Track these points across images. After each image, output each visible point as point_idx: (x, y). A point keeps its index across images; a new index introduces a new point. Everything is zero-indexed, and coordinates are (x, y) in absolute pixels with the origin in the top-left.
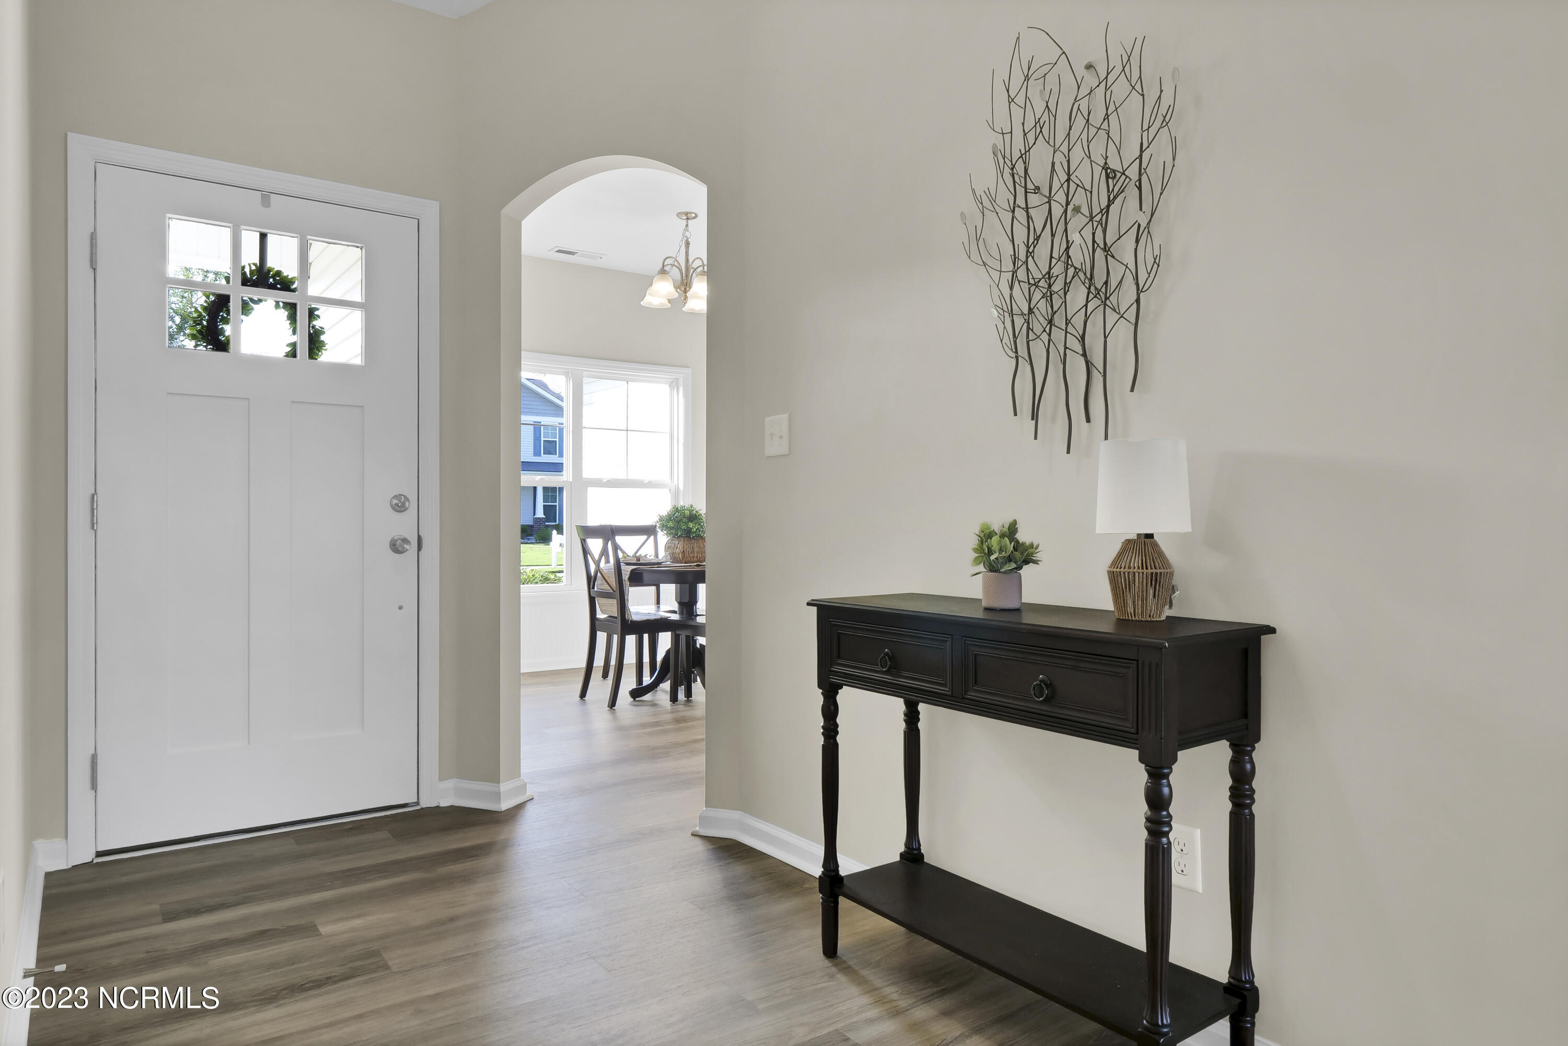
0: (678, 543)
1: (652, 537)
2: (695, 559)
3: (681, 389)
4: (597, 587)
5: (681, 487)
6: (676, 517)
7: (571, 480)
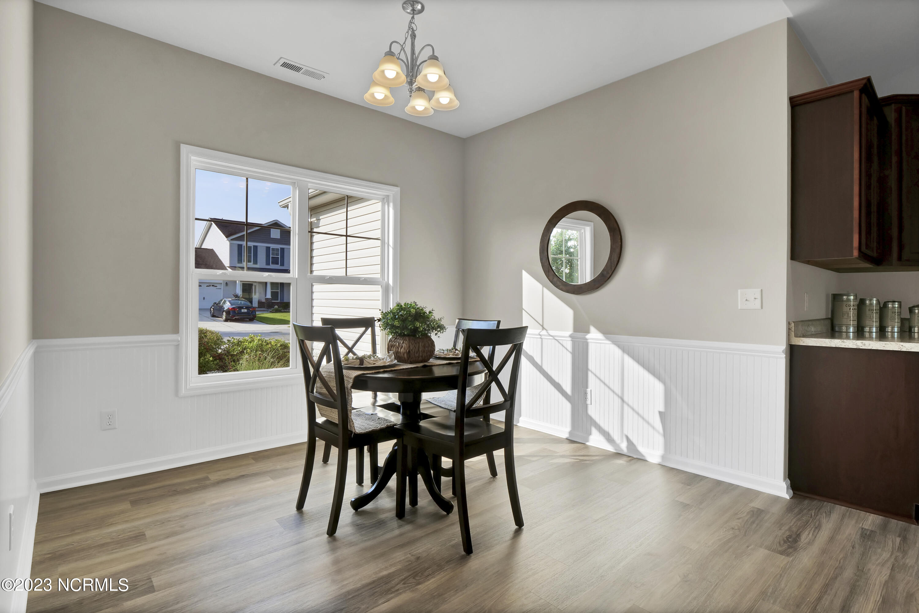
0: (403, 343)
1: (370, 330)
2: (420, 358)
3: (391, 205)
4: (316, 389)
5: (391, 282)
6: (401, 315)
7: (297, 277)
